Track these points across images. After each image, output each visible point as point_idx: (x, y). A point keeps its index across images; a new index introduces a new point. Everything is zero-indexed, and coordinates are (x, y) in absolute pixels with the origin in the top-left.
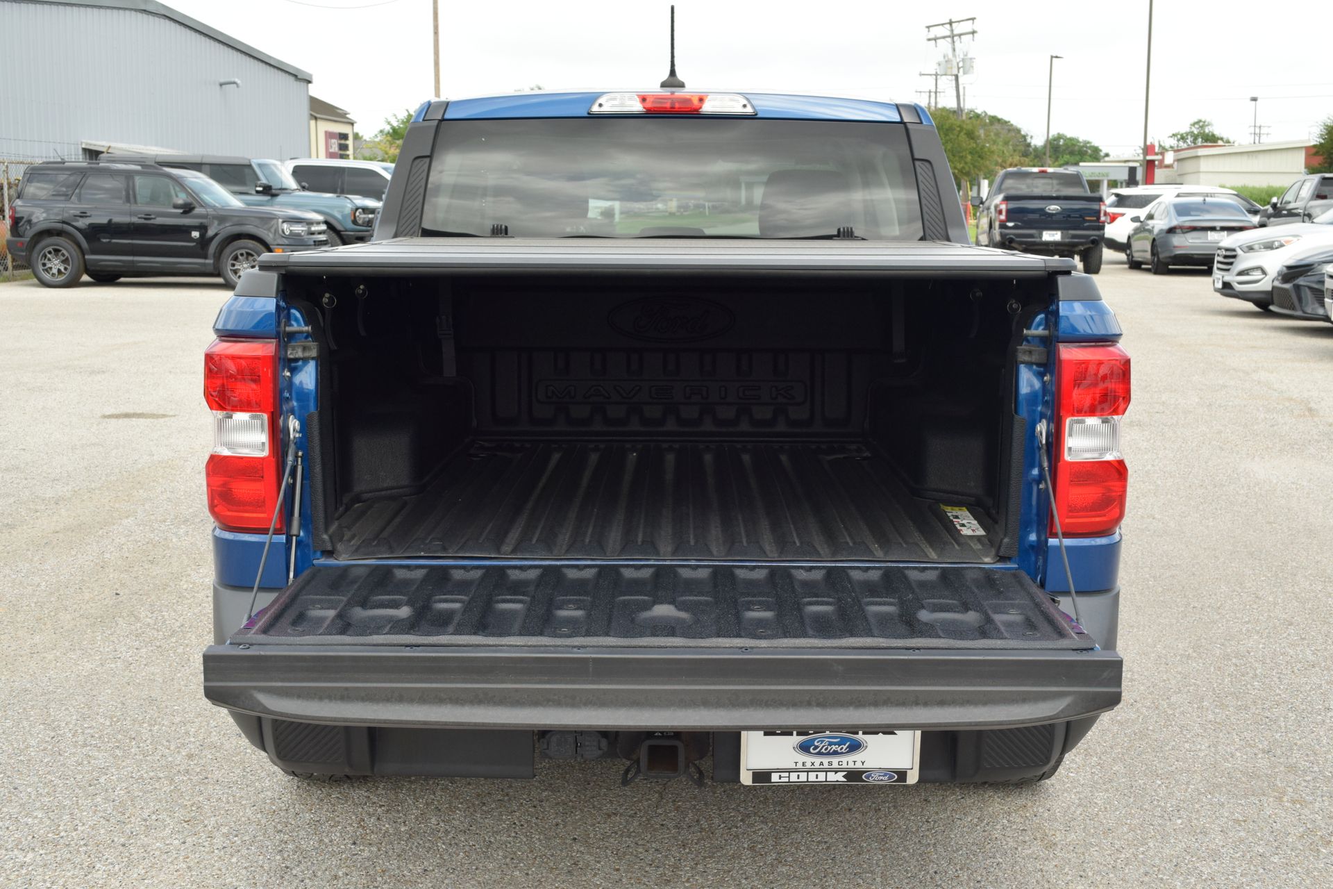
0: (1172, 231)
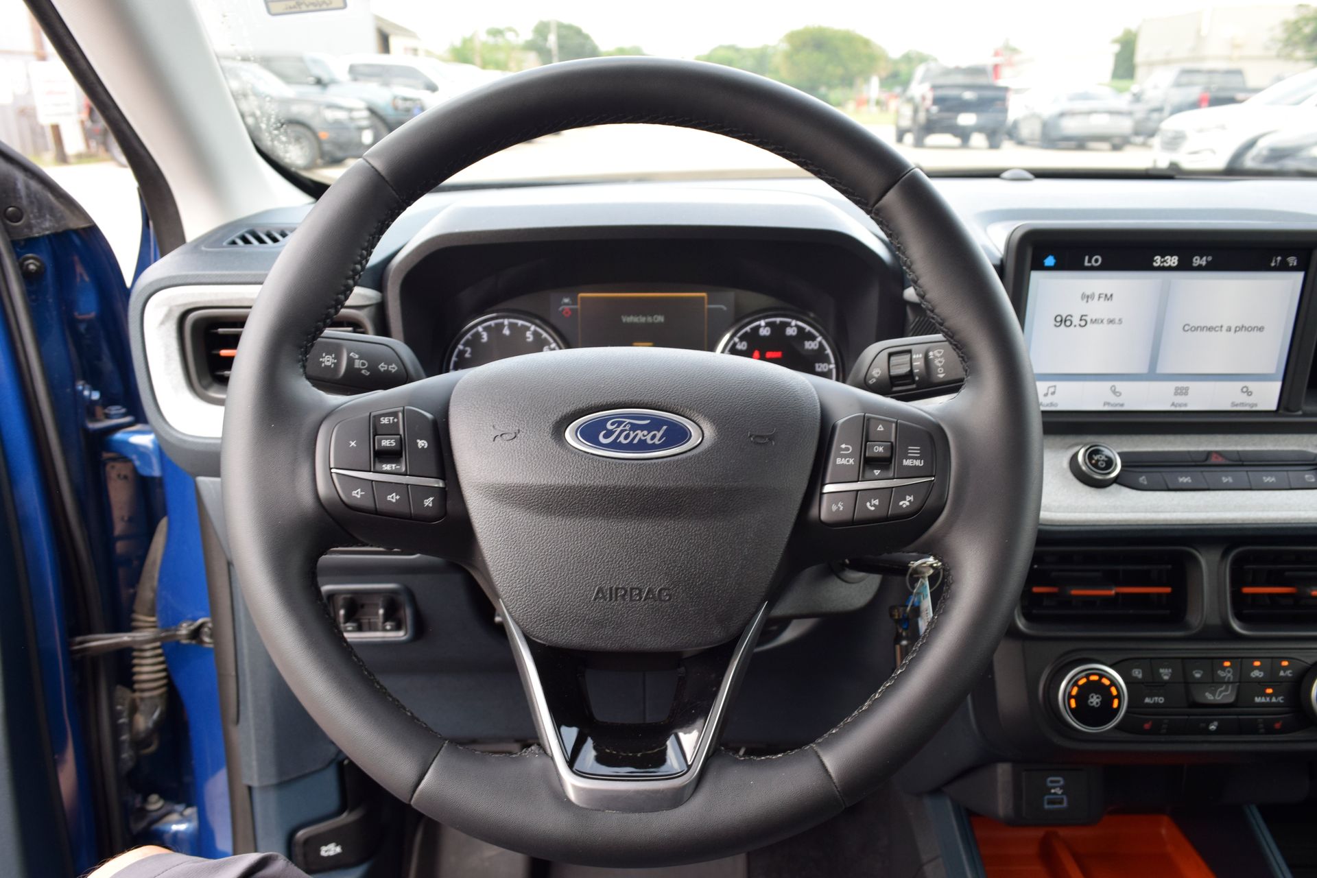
0: (1062, 115)
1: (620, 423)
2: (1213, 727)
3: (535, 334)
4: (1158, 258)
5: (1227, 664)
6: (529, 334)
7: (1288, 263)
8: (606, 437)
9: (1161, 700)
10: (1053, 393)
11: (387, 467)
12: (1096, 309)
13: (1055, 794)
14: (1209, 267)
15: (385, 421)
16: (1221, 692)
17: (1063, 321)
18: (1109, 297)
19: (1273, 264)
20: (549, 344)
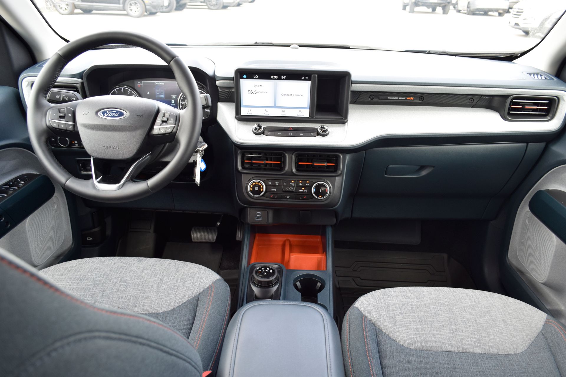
1: (110, 112)
2: (288, 197)
3: (130, 92)
4: (272, 76)
5: (293, 181)
6: (128, 92)
7: (306, 79)
8: (106, 114)
9: (275, 190)
10: (250, 111)
11: (62, 119)
12: (258, 89)
13: (258, 216)
14: (286, 79)
15: (62, 110)
16: (290, 188)
17: (250, 92)
18: (261, 86)
19: (302, 79)
20: (134, 94)
